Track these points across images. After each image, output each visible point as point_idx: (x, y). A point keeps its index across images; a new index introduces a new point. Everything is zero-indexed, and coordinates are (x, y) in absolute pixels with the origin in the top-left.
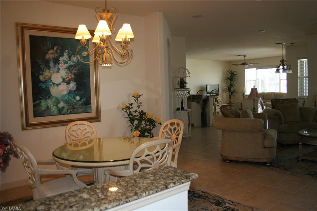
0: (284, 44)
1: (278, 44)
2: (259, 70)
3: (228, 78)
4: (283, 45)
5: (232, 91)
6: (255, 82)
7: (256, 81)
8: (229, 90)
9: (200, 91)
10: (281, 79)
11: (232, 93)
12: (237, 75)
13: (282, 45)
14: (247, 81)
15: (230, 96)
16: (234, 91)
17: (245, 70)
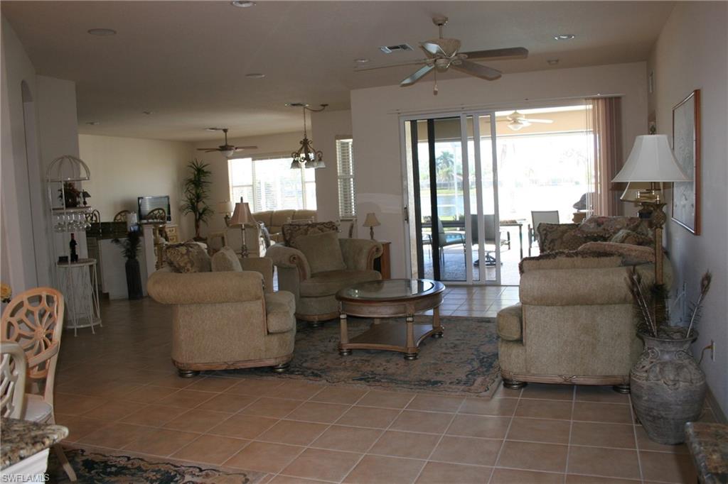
0: (307, 105)
1: (294, 105)
2: (257, 162)
3: (191, 181)
4: (305, 108)
5: (201, 211)
6: (251, 188)
7: (252, 186)
8: (194, 208)
9: (123, 214)
10: (306, 180)
11: (200, 214)
12: (210, 173)
13: (302, 107)
14: (233, 187)
15: (197, 221)
16: (205, 210)
17: (229, 161)
